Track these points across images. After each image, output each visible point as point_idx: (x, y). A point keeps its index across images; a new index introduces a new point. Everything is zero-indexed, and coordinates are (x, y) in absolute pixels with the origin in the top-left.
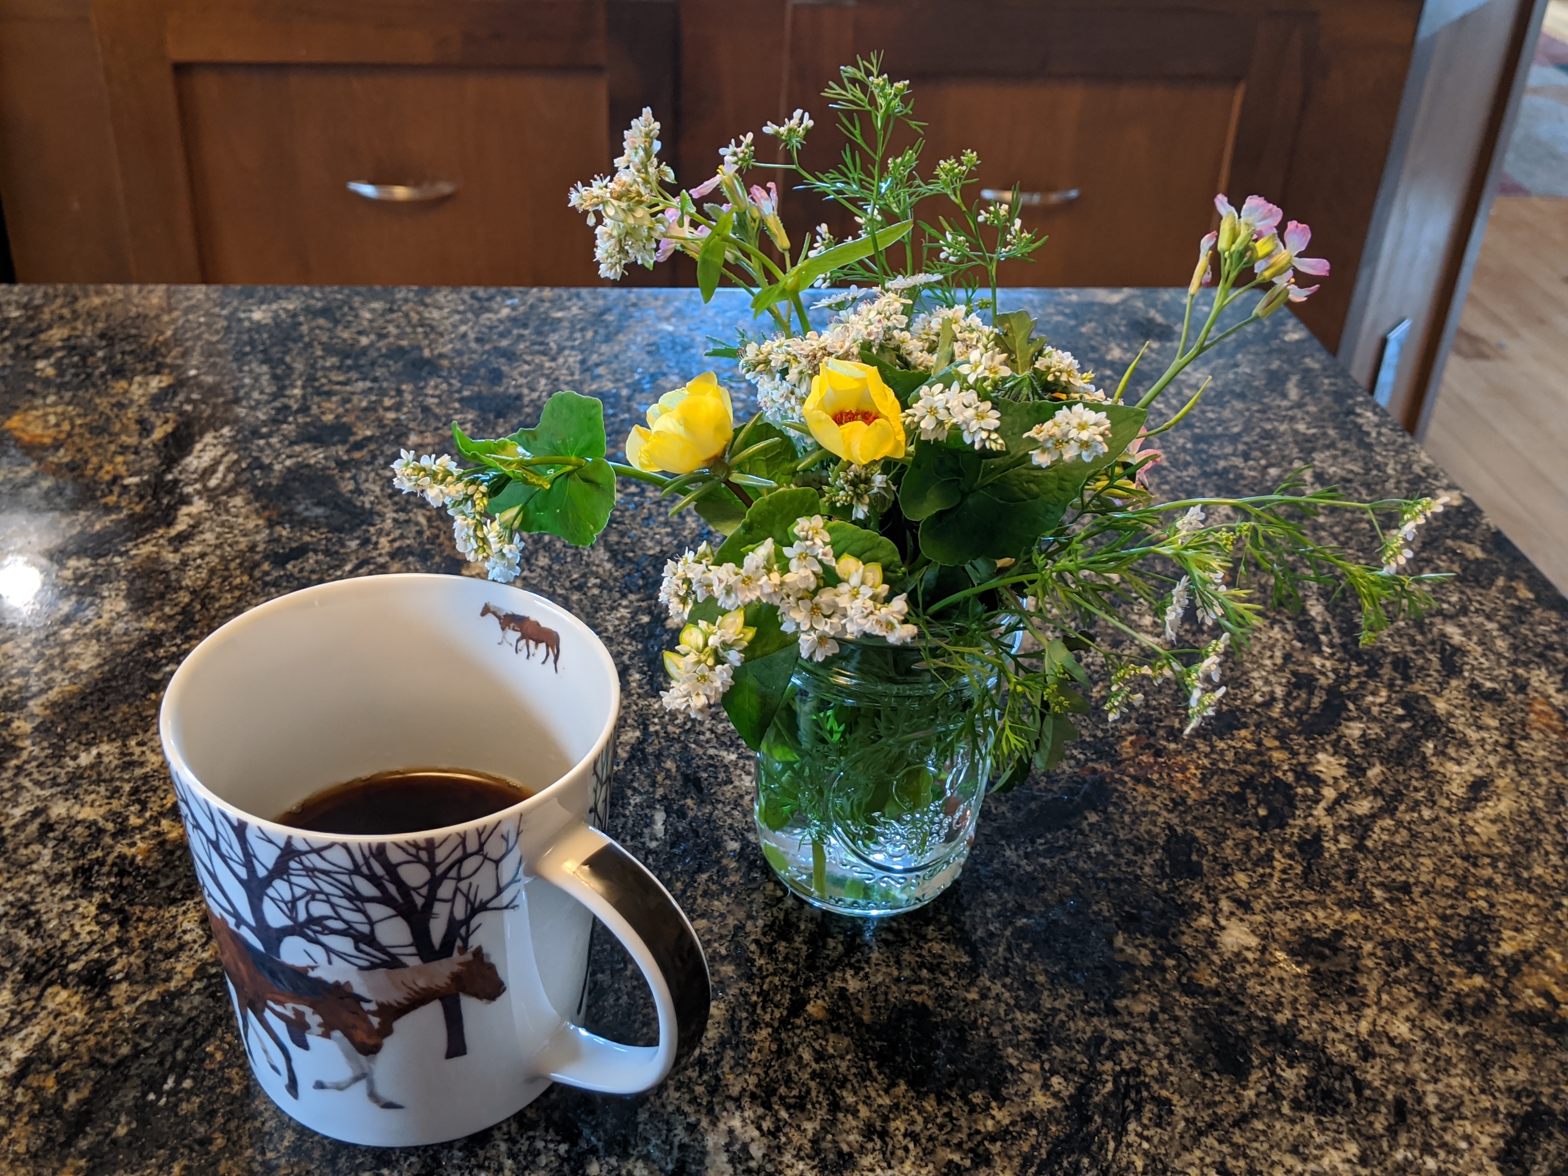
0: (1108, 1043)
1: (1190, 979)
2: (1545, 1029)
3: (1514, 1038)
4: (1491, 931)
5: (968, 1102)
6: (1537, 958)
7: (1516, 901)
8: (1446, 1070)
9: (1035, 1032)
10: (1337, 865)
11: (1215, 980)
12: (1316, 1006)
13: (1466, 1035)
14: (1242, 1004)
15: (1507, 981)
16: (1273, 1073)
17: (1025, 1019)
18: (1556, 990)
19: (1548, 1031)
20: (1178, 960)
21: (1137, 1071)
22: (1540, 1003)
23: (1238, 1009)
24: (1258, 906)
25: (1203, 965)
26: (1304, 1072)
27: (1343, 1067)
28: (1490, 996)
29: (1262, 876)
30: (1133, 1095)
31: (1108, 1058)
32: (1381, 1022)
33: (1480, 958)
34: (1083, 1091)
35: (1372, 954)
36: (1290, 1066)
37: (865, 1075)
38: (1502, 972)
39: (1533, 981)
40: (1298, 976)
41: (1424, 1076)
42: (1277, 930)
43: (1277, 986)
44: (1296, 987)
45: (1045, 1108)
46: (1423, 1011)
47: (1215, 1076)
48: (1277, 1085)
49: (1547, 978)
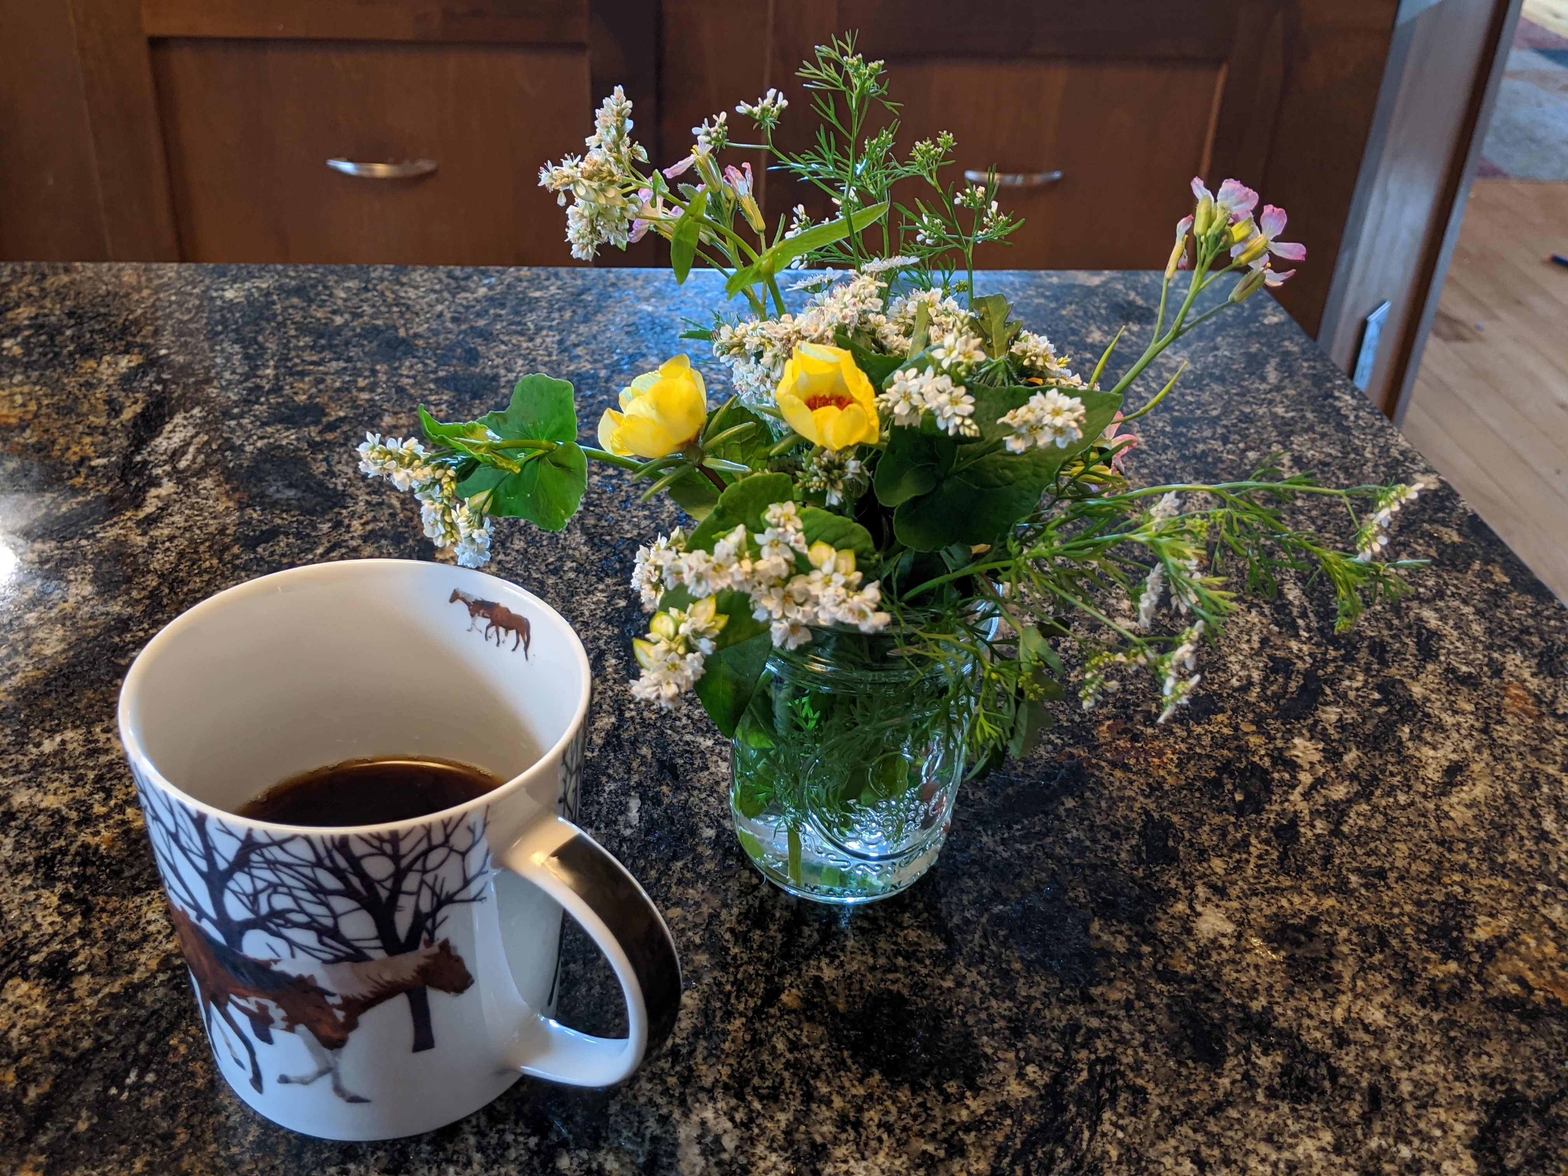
0: (1083, 1031)
1: (1165, 966)
2: (1518, 1015)
3: (1488, 1025)
4: (1466, 917)
5: (942, 1092)
6: (1511, 944)
7: (1491, 887)
8: (1420, 1057)
9: (1010, 1020)
10: (1313, 851)
11: (1191, 967)
12: (1292, 993)
13: (1440, 1022)
14: (1218, 991)
15: (1482, 966)
16: (1248, 1060)
17: (1001, 1007)
18: (1530, 976)
19: (1522, 1018)
20: (1154, 946)
21: (1112, 1060)
22: (1514, 988)
23: (1213, 996)
24: (1234, 892)
25: (1179, 951)
26: (1279, 1059)
27: (1317, 1054)
28: (1465, 981)
29: (1238, 861)
30: (1108, 1084)
31: (1083, 1046)
32: (1355, 1009)
33: (1455, 944)
34: (1057, 1079)
35: (1348, 940)
36: (1265, 1053)
37: (840, 1065)
38: (1476, 958)
39: (1508, 967)
40: (1274, 962)
41: (1398, 1063)
42: (1253, 916)
43: (1253, 973)
44: (1272, 973)
45: (1020, 1097)
46: (1398, 997)
47: (1191, 1064)
48: (1252, 1073)
49: (1521, 964)
